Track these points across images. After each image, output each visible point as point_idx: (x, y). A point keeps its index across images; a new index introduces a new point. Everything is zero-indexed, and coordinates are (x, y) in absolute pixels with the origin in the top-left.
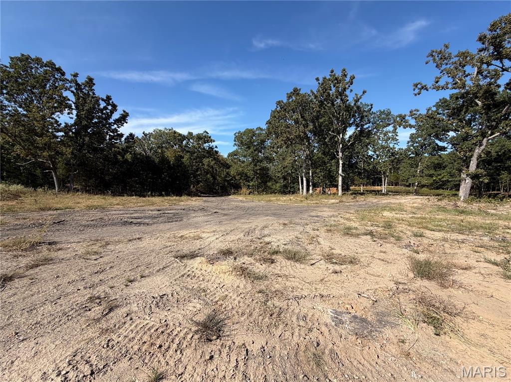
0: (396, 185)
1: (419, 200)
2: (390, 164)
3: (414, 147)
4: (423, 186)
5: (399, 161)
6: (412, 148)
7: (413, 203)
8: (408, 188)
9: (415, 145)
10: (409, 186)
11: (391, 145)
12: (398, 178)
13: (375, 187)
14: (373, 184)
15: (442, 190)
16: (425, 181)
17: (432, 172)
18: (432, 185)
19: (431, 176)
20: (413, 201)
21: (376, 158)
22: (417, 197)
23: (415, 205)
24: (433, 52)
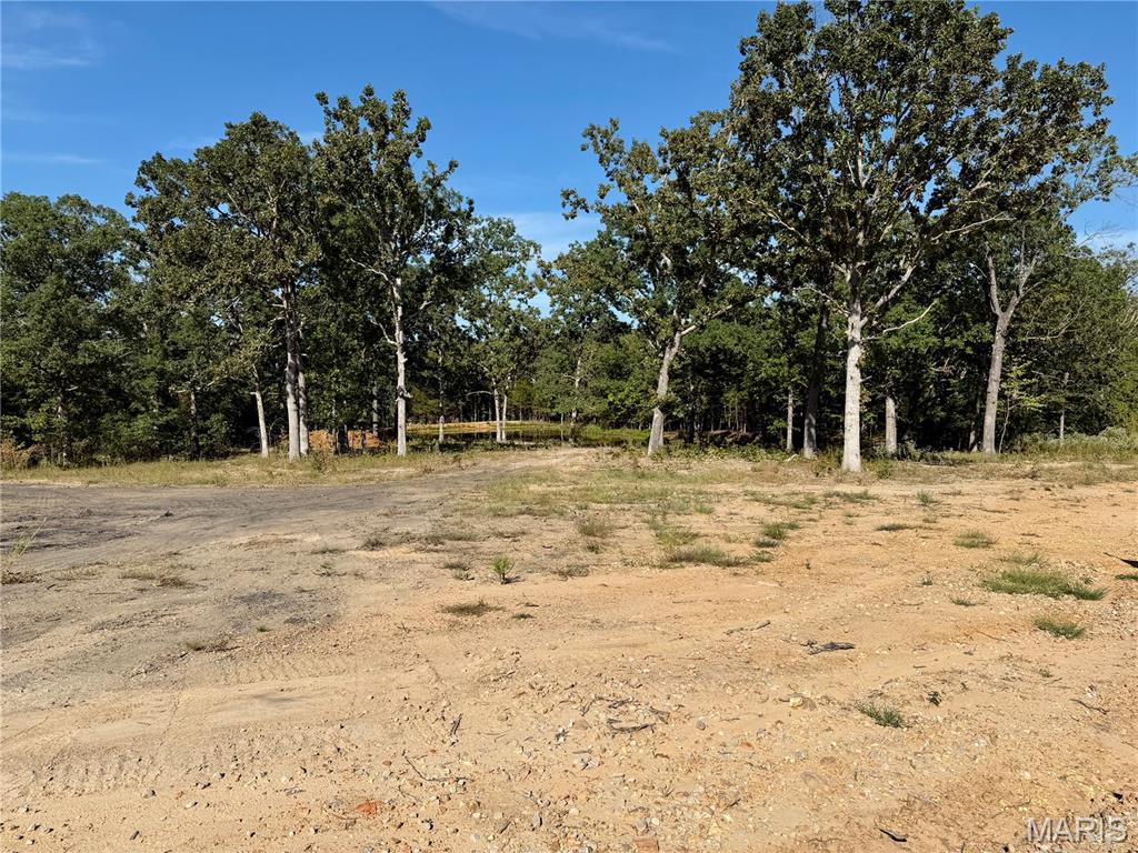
0: (526, 417)
1: (581, 458)
2: (512, 359)
3: (566, 317)
4: (588, 420)
5: (533, 353)
6: (561, 318)
7: (572, 466)
8: (554, 427)
9: (567, 311)
10: (556, 419)
11: (514, 304)
12: (529, 397)
13: (471, 424)
14: (467, 416)
15: (628, 430)
16: (590, 409)
17: (603, 383)
18: (605, 415)
19: (602, 394)
20: (571, 460)
21: (475, 337)
22: (576, 450)
23: (576, 468)
24: (593, 128)
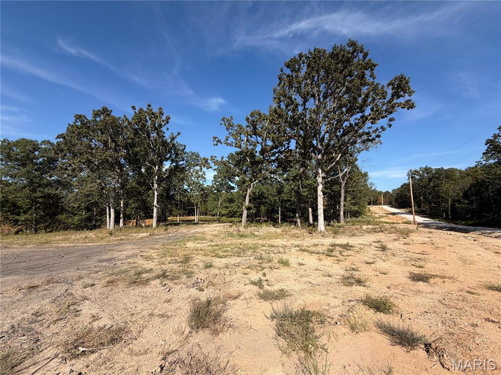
0: (206, 215)
2: (200, 198)
3: (216, 185)
5: (207, 196)
7: (213, 231)
10: (214, 215)
11: (201, 182)
12: (207, 209)
14: (188, 215)
15: (234, 218)
16: (223, 212)
17: (228, 204)
19: (227, 207)
20: (215, 228)
21: (190, 191)
22: (218, 225)
24: (224, 118)
